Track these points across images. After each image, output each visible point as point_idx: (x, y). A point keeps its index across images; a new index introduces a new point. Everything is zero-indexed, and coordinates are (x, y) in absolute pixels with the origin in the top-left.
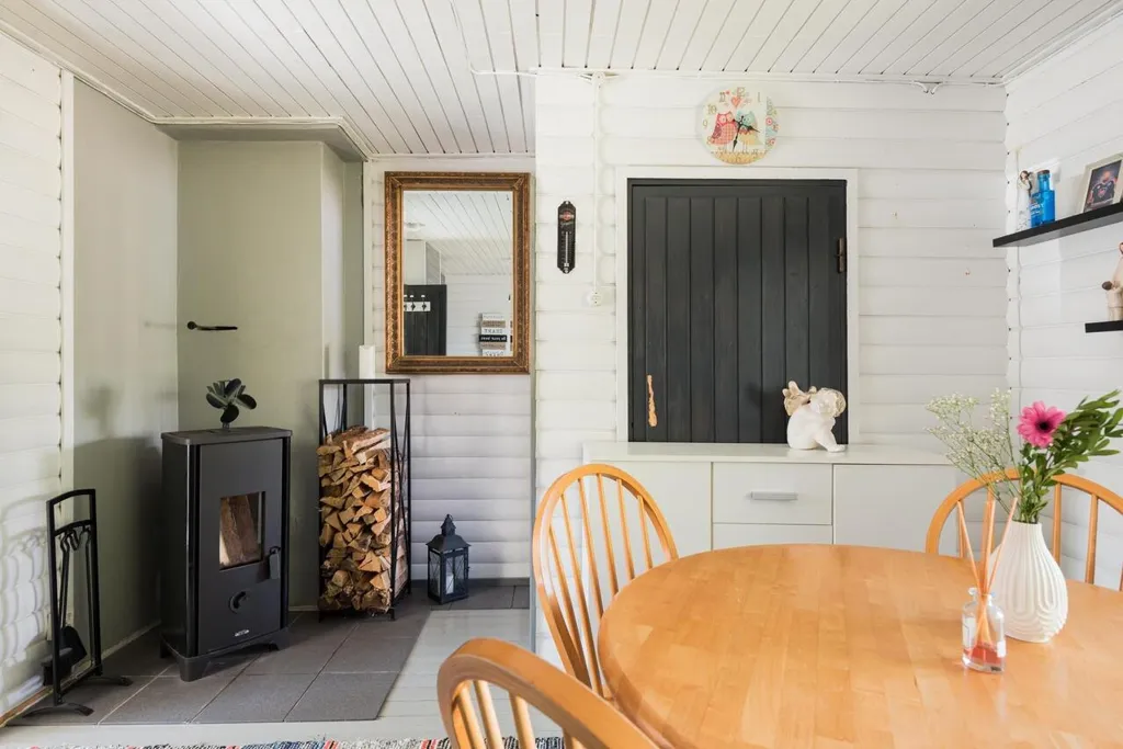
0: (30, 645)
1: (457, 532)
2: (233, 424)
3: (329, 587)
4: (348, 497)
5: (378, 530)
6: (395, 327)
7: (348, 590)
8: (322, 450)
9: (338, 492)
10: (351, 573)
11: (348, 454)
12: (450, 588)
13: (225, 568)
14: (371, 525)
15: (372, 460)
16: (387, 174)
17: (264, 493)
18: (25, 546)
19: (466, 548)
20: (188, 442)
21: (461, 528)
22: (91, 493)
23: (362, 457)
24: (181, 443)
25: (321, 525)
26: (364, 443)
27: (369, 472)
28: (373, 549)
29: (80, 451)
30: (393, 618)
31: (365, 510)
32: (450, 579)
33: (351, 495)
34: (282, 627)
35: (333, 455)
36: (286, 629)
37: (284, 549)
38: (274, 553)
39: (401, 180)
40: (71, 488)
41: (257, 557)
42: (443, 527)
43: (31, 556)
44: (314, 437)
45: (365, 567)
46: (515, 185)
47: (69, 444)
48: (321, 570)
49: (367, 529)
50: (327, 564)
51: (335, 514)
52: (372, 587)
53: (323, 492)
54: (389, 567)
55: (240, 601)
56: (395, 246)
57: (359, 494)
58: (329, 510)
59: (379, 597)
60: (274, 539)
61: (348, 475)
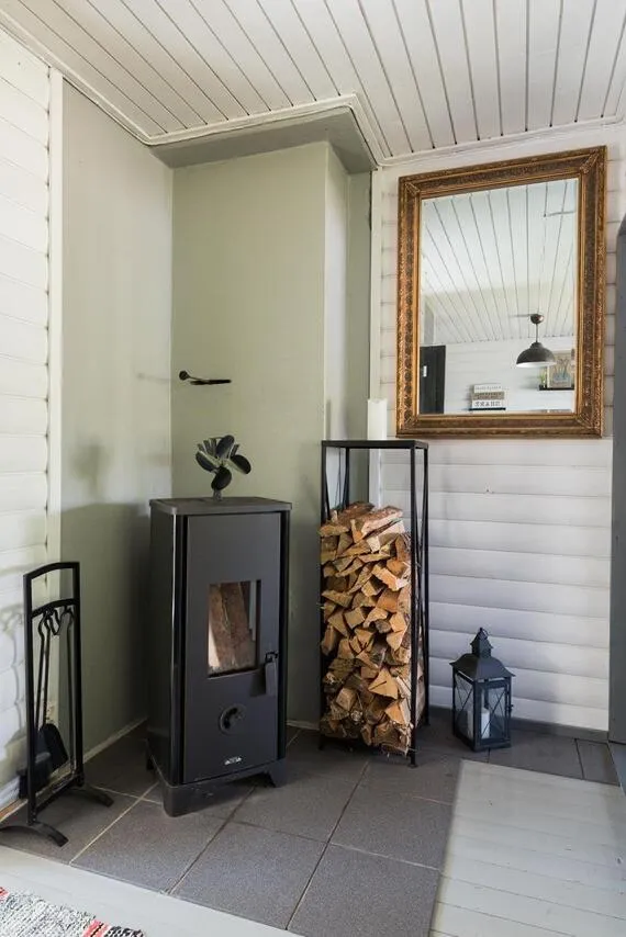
0: (13, 740)
1: (494, 653)
2: (226, 492)
3: (333, 707)
4: (354, 594)
5: (395, 641)
6: (409, 377)
7: (357, 716)
8: (325, 530)
9: (343, 586)
10: (360, 693)
11: (357, 537)
12: (485, 733)
13: (215, 675)
14: (385, 635)
15: (387, 547)
16: (402, 180)
17: (259, 582)
18: (6, 624)
19: (508, 678)
20: (174, 511)
21: (499, 647)
22: (75, 566)
23: (375, 543)
24: (166, 511)
25: (324, 626)
26: (377, 524)
27: (383, 563)
28: (387, 666)
29: (67, 516)
30: (413, 763)
31: (378, 614)
32: (485, 718)
33: (359, 591)
34: (280, 756)
35: (338, 538)
36: (284, 760)
37: (281, 655)
38: (271, 661)
39: (420, 186)
40: (57, 559)
41: (251, 663)
42: (475, 644)
43: (13, 638)
44: (314, 515)
45: (377, 687)
46: (583, 168)
47: (56, 507)
48: (323, 685)
49: (380, 638)
50: (330, 676)
51: (339, 616)
52: (387, 718)
53: (325, 584)
54: (409, 694)
55: (232, 720)
56: (410, 274)
57: (369, 591)
58: (332, 608)
59: (396, 732)
60: (270, 643)
61: (357, 565)
